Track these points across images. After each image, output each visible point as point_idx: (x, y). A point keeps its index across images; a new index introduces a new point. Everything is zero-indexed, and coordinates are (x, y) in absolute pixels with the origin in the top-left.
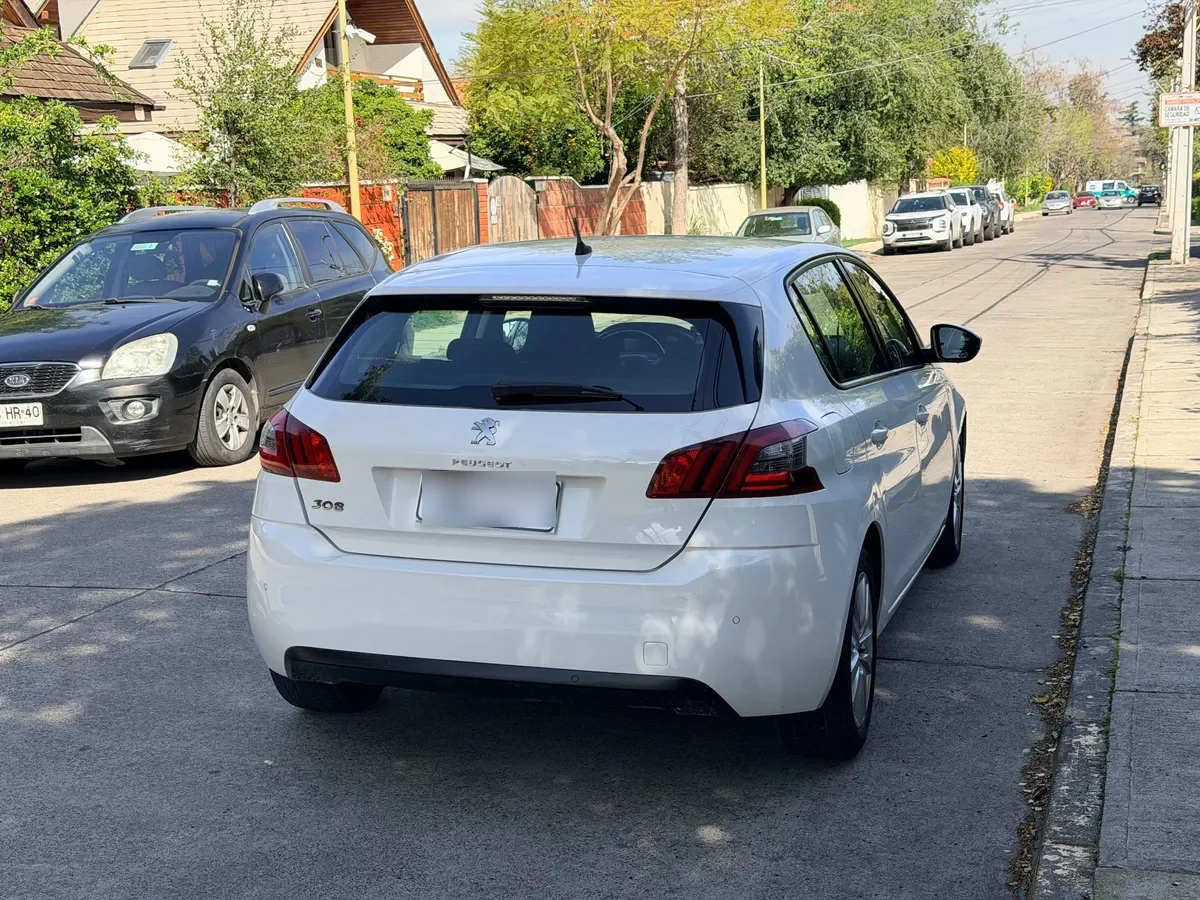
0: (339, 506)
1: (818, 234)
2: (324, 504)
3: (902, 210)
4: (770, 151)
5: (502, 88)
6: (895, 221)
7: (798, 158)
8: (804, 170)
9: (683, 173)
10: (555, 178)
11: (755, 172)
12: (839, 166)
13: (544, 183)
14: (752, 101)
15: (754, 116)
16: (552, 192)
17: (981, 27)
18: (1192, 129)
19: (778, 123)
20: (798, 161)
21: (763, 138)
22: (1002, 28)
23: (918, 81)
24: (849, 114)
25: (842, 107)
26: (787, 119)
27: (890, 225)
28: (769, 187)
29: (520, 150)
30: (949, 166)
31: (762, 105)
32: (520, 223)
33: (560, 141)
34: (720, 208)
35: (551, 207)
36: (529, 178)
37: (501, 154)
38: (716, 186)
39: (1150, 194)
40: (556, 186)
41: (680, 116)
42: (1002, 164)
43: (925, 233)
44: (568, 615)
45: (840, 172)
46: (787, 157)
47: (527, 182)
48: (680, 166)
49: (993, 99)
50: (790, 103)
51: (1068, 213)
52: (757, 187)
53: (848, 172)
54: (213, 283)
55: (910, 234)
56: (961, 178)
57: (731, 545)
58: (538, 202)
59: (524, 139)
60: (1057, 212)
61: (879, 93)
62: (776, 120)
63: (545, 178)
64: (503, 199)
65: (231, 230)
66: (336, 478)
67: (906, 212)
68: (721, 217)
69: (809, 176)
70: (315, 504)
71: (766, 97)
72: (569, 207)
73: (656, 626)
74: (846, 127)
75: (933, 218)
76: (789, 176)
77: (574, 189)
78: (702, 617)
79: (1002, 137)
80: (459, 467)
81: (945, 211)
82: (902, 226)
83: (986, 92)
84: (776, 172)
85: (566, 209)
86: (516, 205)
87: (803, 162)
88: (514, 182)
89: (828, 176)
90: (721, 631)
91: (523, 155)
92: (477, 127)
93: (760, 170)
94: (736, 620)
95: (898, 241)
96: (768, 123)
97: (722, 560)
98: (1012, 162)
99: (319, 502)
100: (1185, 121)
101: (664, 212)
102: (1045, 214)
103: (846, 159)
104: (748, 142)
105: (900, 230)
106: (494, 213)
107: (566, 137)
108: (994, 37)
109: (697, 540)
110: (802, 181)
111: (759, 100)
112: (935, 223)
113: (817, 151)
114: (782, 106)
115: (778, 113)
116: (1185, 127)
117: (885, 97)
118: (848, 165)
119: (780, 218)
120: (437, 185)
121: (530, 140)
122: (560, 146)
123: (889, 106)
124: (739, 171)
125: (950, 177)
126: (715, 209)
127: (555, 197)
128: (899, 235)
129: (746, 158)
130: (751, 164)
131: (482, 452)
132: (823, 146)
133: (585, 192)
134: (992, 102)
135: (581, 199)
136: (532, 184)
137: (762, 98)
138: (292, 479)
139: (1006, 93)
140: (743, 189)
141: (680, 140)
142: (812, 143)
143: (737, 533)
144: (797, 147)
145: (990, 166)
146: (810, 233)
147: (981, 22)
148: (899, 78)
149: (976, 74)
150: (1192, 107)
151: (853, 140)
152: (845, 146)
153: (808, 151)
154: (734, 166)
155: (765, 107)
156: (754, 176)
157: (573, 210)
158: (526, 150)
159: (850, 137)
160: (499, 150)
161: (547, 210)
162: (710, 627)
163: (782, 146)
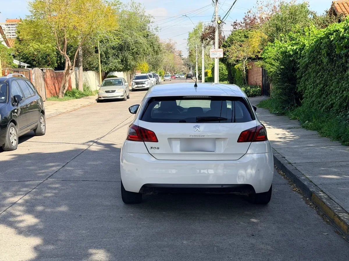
0: (158, 148)
1: (125, 85)
2: (153, 148)
3: (136, 79)
4: (101, 62)
5: (34, 42)
6: (135, 82)
7: (109, 64)
8: (111, 67)
9: (81, 68)
10: (48, 68)
11: (97, 68)
12: (121, 67)
13: (45, 70)
14: (96, 48)
15: (97, 52)
16: (47, 73)
17: (151, 30)
18: (218, 58)
19: (104, 54)
20: (109, 65)
21: (100, 58)
22: (157, 30)
23: (141, 44)
24: (123, 52)
25: (120, 50)
26: (106, 53)
27: (134, 83)
28: (101, 72)
29: (32, 60)
30: (141, 67)
31: (99, 49)
32: (40, 82)
33: (45, 58)
34: (89, 78)
35: (47, 77)
36: (41, 68)
37: (26, 61)
38: (88, 71)
39: (189, 76)
40: (48, 71)
41: (80, 51)
42: (154, 67)
43: (144, 85)
44: (221, 171)
45: (121, 68)
46: (106, 64)
47: (41, 70)
48: (81, 66)
49: (156, 49)
50: (107, 49)
51: (170, 80)
52: (98, 72)
53: (123, 68)
54: (3, 98)
55: (139, 86)
56: (144, 70)
57: (256, 153)
58: (44, 75)
59: (33, 57)
60: (167, 80)
61: (131, 47)
62: (103, 53)
63: (46, 68)
64: (36, 75)
65: (4, 83)
66: (157, 141)
67: (137, 79)
68: (89, 81)
69: (113, 69)
70: (151, 148)
71: (100, 47)
72: (52, 77)
73: (242, 172)
74: (122, 56)
75: (145, 81)
76: (107, 69)
77: (53, 72)
78: (252, 169)
79: (154, 60)
80: (191, 137)
81: (148, 79)
82: (137, 83)
83: (153, 47)
84: (103, 68)
85: (51, 77)
86: (39, 76)
87: (111, 65)
88: (38, 70)
89: (118, 69)
90: (256, 172)
91: (33, 62)
92: (17, 53)
93: (99, 67)
94: (258, 170)
95: (136, 87)
96: (101, 54)
97: (255, 156)
98: (157, 66)
99: (152, 148)
100: (216, 56)
101: (75, 79)
102: (164, 81)
103: (123, 64)
104: (96, 59)
105: (136, 84)
106: (33, 79)
107: (46, 56)
108: (155, 32)
109: (249, 152)
110: (111, 70)
111: (98, 47)
112: (146, 82)
113: (114, 62)
114: (104, 49)
115: (104, 51)
116: (216, 58)
117: (133, 48)
118: (124, 66)
119: (113, 81)
120: (20, 70)
121: (35, 58)
122: (44, 59)
123: (134, 50)
124: (93, 67)
125: (141, 70)
126: (88, 78)
127: (48, 74)
128: (136, 86)
129: (95, 64)
130: (96, 65)
131: (197, 133)
132: (116, 61)
133: (56, 72)
134: (155, 50)
135: (55, 75)
136: (42, 70)
137: (99, 47)
138: (143, 142)
139: (159, 48)
140: (94, 72)
141: (80, 58)
142: (113, 60)
143: (257, 150)
144: (109, 61)
145: (151, 67)
146: (123, 85)
147: (151, 28)
148: (136, 42)
149: (151, 42)
150: (218, 53)
151: (124, 59)
152: (122, 61)
153: (112, 62)
154: (92, 66)
155: (100, 49)
156: (97, 69)
157: (53, 78)
158: (34, 60)
159: (124, 58)
160: (25, 60)
161: (46, 77)
162: (254, 172)
163: (104, 61)
